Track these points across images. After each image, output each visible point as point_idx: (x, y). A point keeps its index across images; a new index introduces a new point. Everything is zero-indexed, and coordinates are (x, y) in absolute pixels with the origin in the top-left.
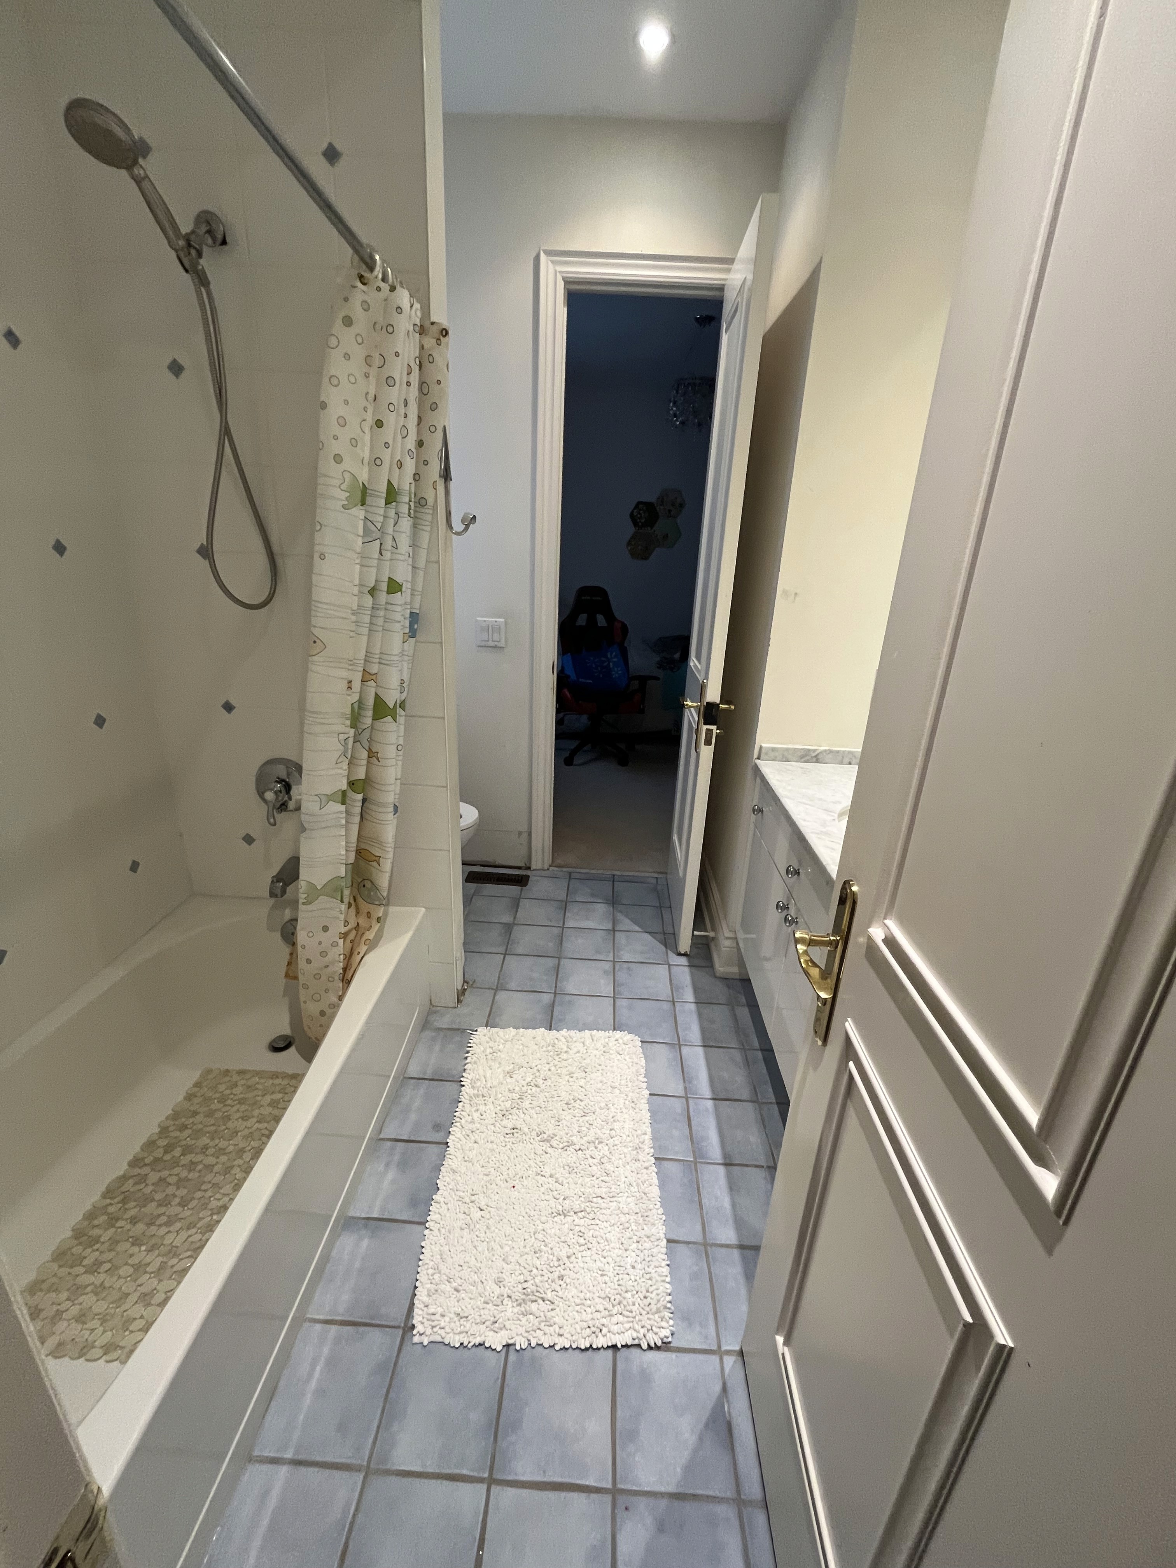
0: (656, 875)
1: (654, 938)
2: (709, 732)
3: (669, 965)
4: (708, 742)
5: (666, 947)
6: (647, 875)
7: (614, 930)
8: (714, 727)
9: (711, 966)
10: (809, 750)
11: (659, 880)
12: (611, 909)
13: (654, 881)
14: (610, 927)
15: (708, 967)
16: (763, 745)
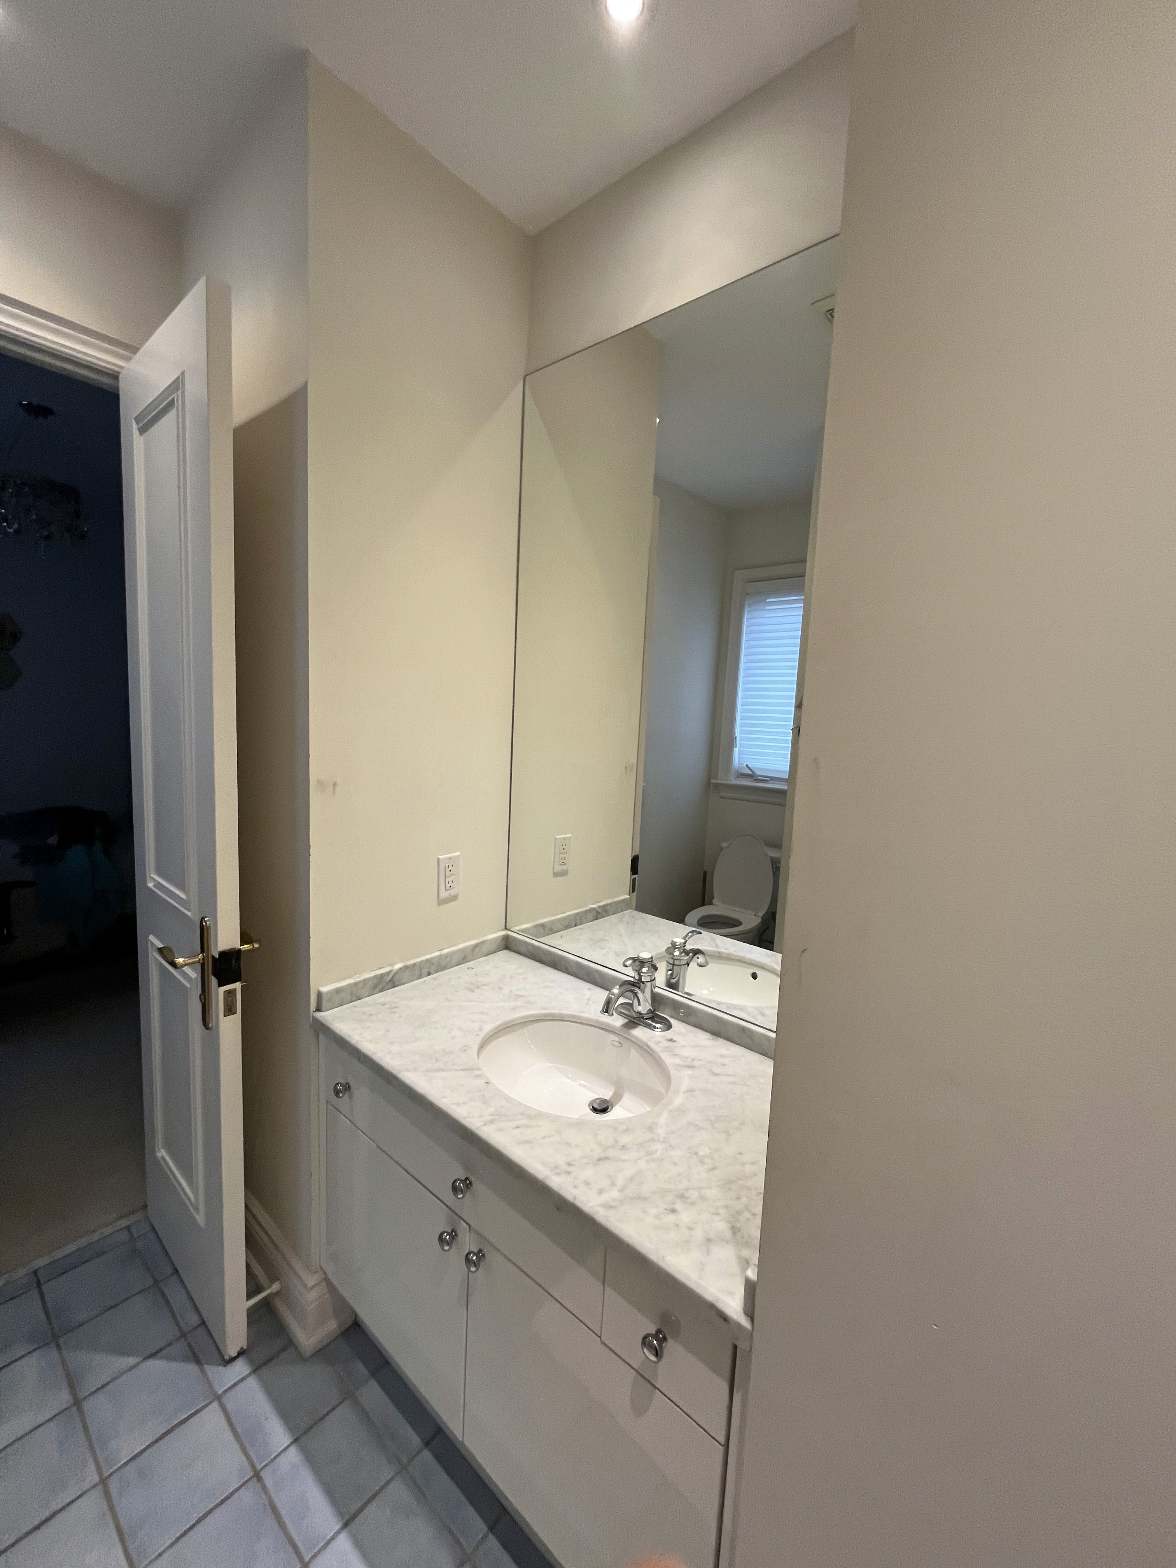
0: (124, 1223)
1: (167, 1358)
2: (230, 994)
3: (219, 1398)
4: (230, 1010)
5: (198, 1362)
6: (108, 1231)
7: (77, 1403)
8: (237, 986)
9: (290, 1343)
10: (382, 975)
11: (133, 1230)
12: (55, 1353)
13: (125, 1236)
14: (64, 1397)
15: (284, 1349)
16: (324, 989)
